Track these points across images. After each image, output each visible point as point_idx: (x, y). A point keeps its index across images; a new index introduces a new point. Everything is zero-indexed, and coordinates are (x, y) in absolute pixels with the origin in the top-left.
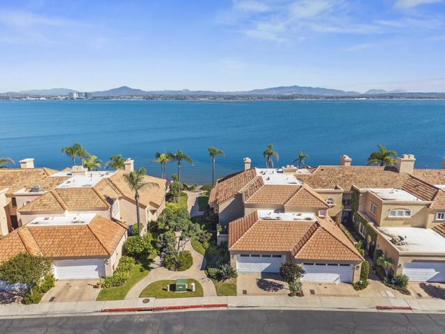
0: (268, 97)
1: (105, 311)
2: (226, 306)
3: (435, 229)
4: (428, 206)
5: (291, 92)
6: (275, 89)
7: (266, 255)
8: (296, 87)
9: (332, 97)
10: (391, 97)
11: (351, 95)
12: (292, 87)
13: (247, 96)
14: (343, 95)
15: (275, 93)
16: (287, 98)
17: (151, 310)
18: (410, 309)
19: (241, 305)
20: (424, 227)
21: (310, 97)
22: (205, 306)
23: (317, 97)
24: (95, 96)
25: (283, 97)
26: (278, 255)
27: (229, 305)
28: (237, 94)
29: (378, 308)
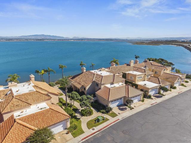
0: (30, 39)
1: (83, 139)
2: (119, 119)
3: (147, 80)
4: (145, 74)
5: (41, 37)
6: (33, 35)
7: (118, 100)
8: (43, 35)
9: (60, 40)
10: (82, 40)
11: (67, 39)
12: (41, 35)
13: (19, 39)
14: (64, 39)
15: (33, 37)
16: (41, 40)
17: (98, 131)
18: (156, 102)
19: (122, 118)
20: (144, 81)
21: (51, 39)
22: (114, 122)
23: (54, 40)
25: (38, 40)
26: (121, 99)
27: (120, 119)
28: (12, 38)
29: (151, 105)
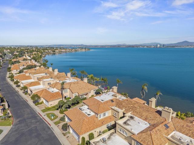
19: (53, 128)
24: (168, 46)
27: (51, 126)
